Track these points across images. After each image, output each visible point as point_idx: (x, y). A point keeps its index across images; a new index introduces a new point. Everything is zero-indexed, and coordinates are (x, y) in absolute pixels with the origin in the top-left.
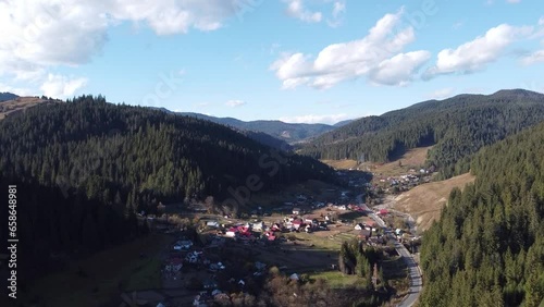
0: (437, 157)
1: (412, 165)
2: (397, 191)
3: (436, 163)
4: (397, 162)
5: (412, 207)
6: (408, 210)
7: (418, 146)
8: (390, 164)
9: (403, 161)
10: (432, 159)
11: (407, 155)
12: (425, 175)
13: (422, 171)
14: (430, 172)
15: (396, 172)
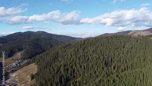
0: (24, 56)
1: (17, 59)
2: (13, 72)
3: (24, 58)
4: (11, 58)
5: (19, 80)
6: (18, 81)
7: (18, 52)
8: (9, 59)
9: (14, 57)
10: (22, 56)
11: (14, 55)
12: (21, 62)
13: (20, 61)
14: (22, 61)
15: (11, 62)
